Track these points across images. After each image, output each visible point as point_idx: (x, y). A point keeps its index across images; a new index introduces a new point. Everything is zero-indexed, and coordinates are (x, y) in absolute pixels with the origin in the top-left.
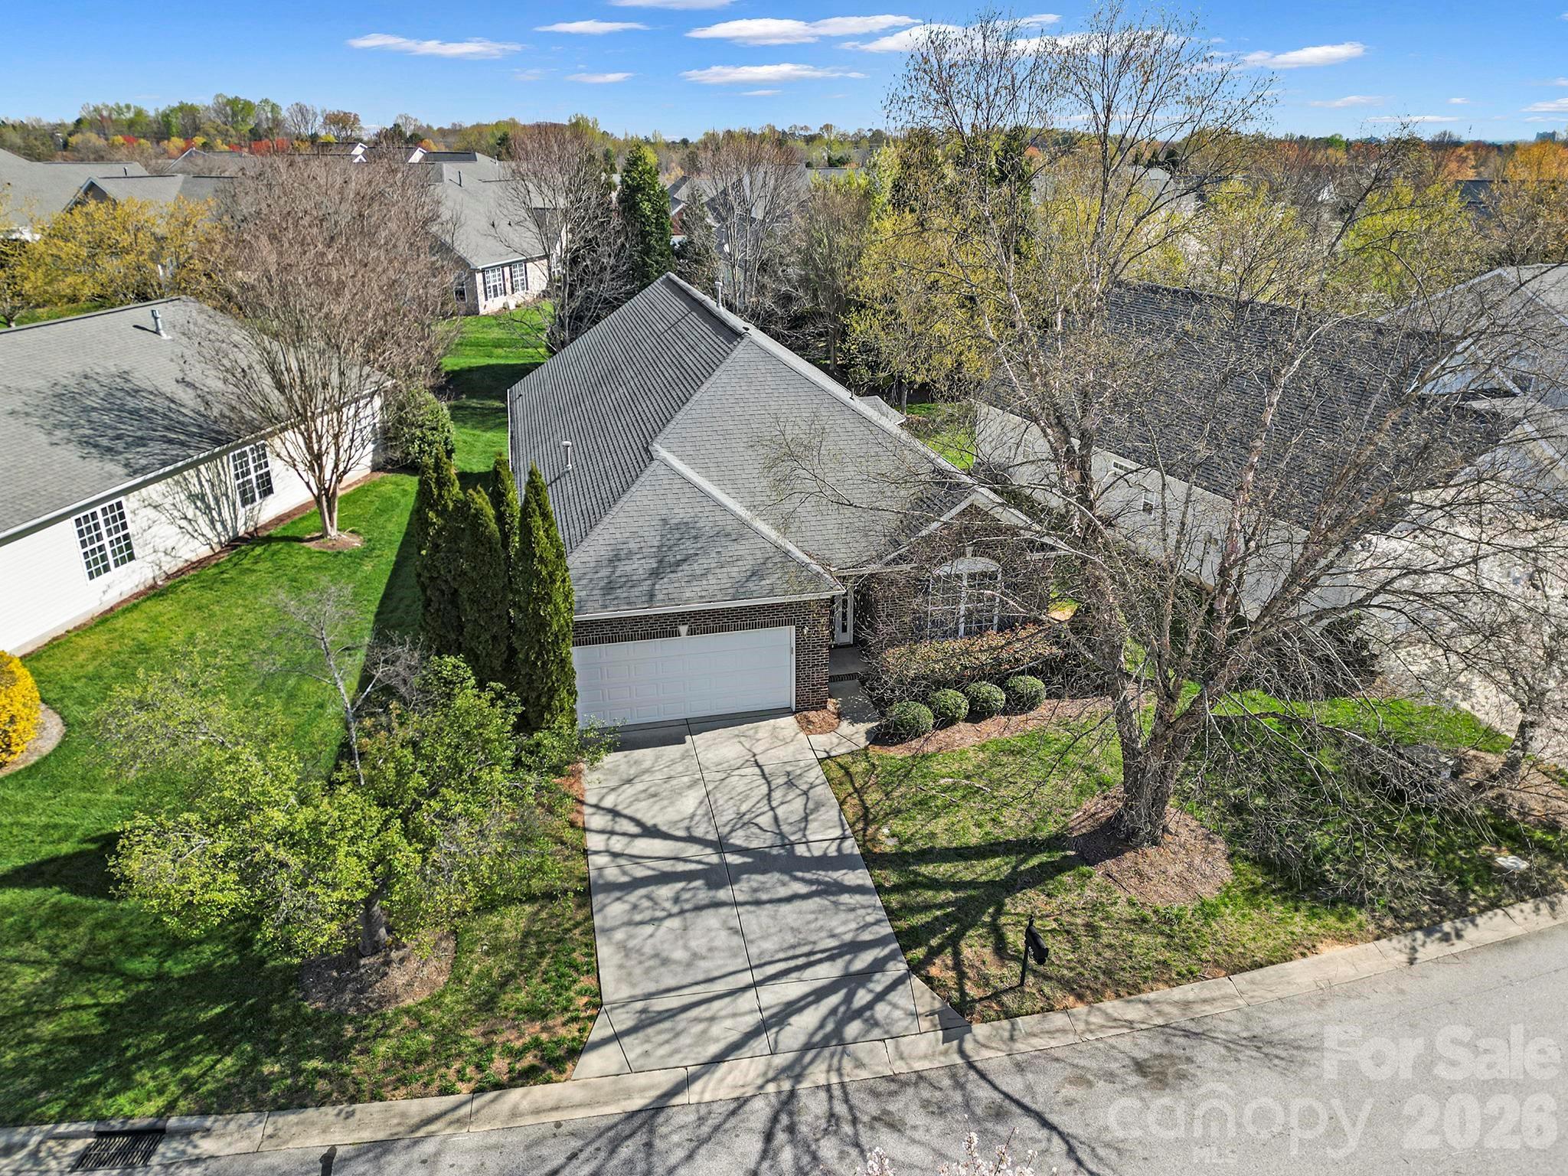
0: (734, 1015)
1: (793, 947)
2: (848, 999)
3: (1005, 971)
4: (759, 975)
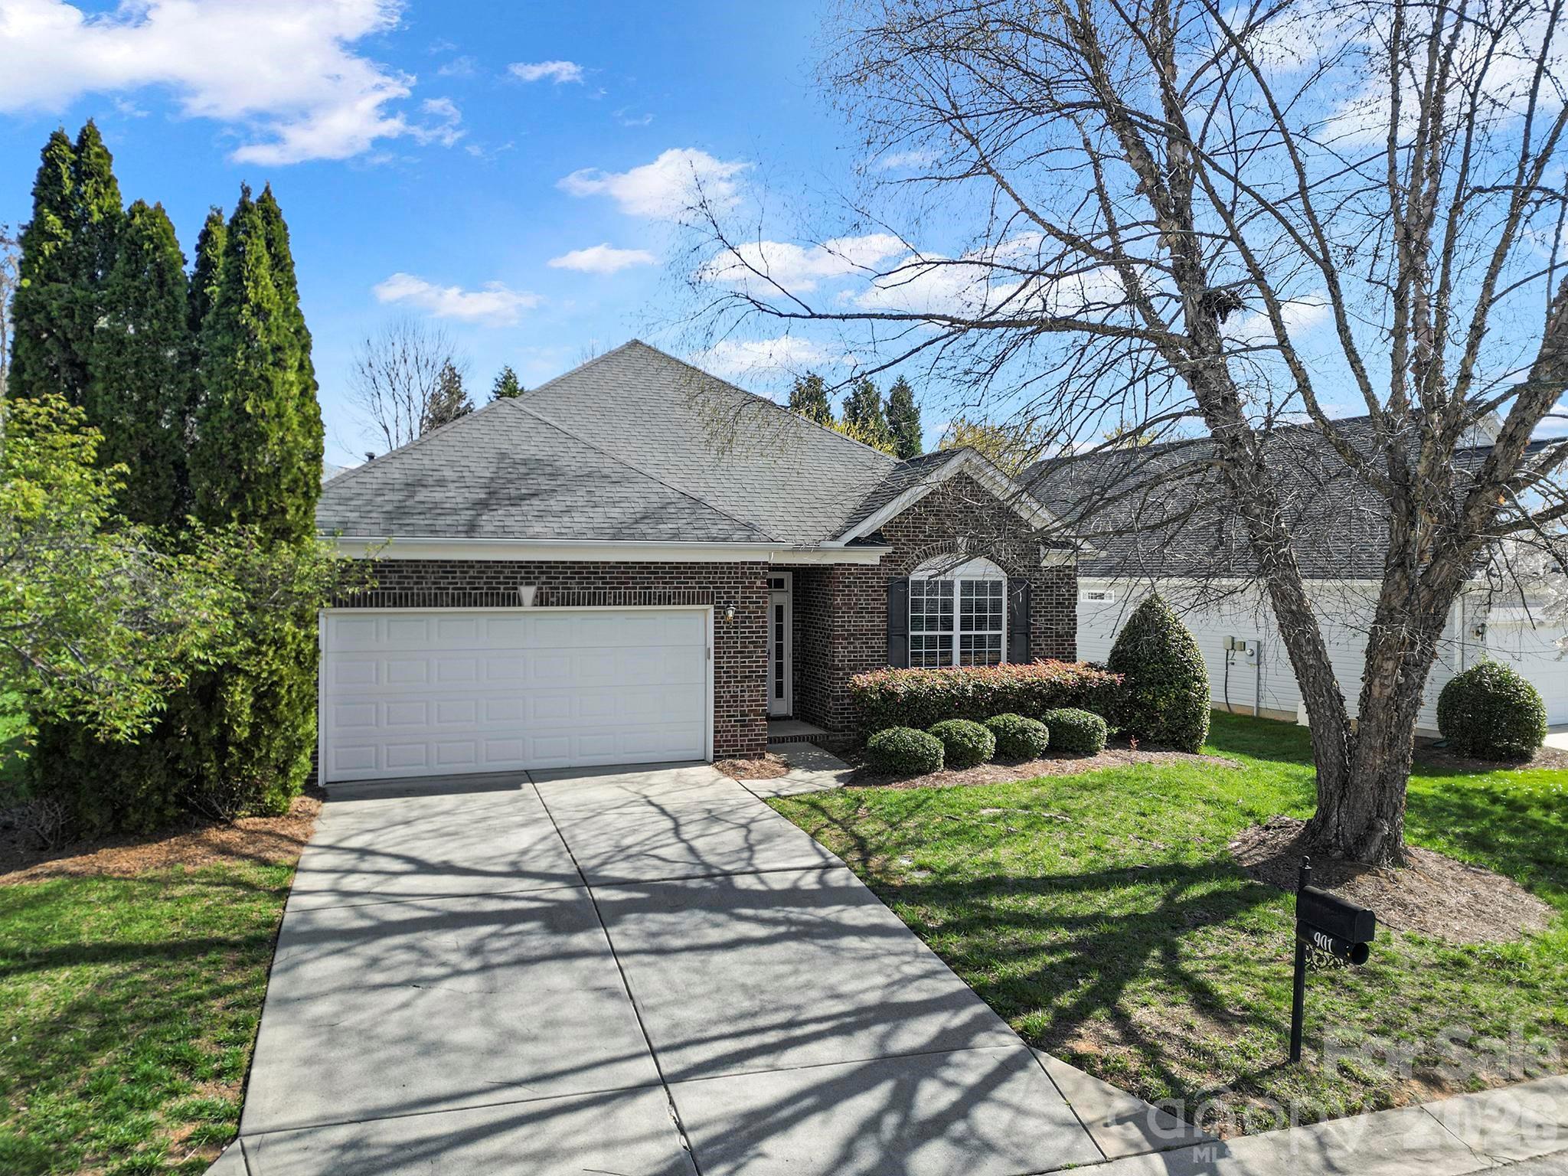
0: (608, 1145)
1: (743, 1016)
2: (902, 1100)
3: (1241, 1039)
4: (671, 1063)
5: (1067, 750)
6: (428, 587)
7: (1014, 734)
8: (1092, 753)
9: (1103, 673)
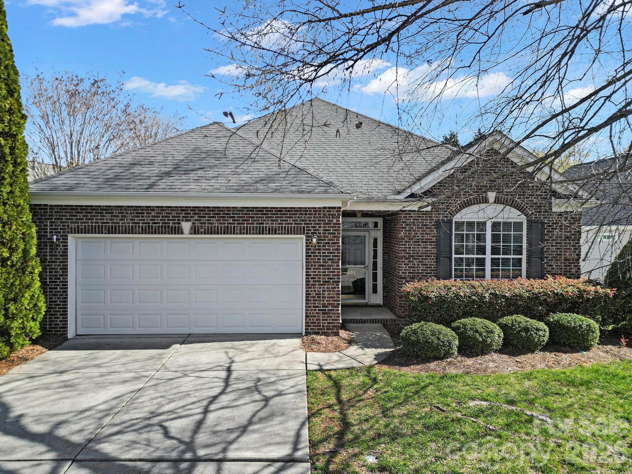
5: (565, 345)
6: (128, 222)
7: (519, 331)
8: (587, 348)
9: (599, 287)
